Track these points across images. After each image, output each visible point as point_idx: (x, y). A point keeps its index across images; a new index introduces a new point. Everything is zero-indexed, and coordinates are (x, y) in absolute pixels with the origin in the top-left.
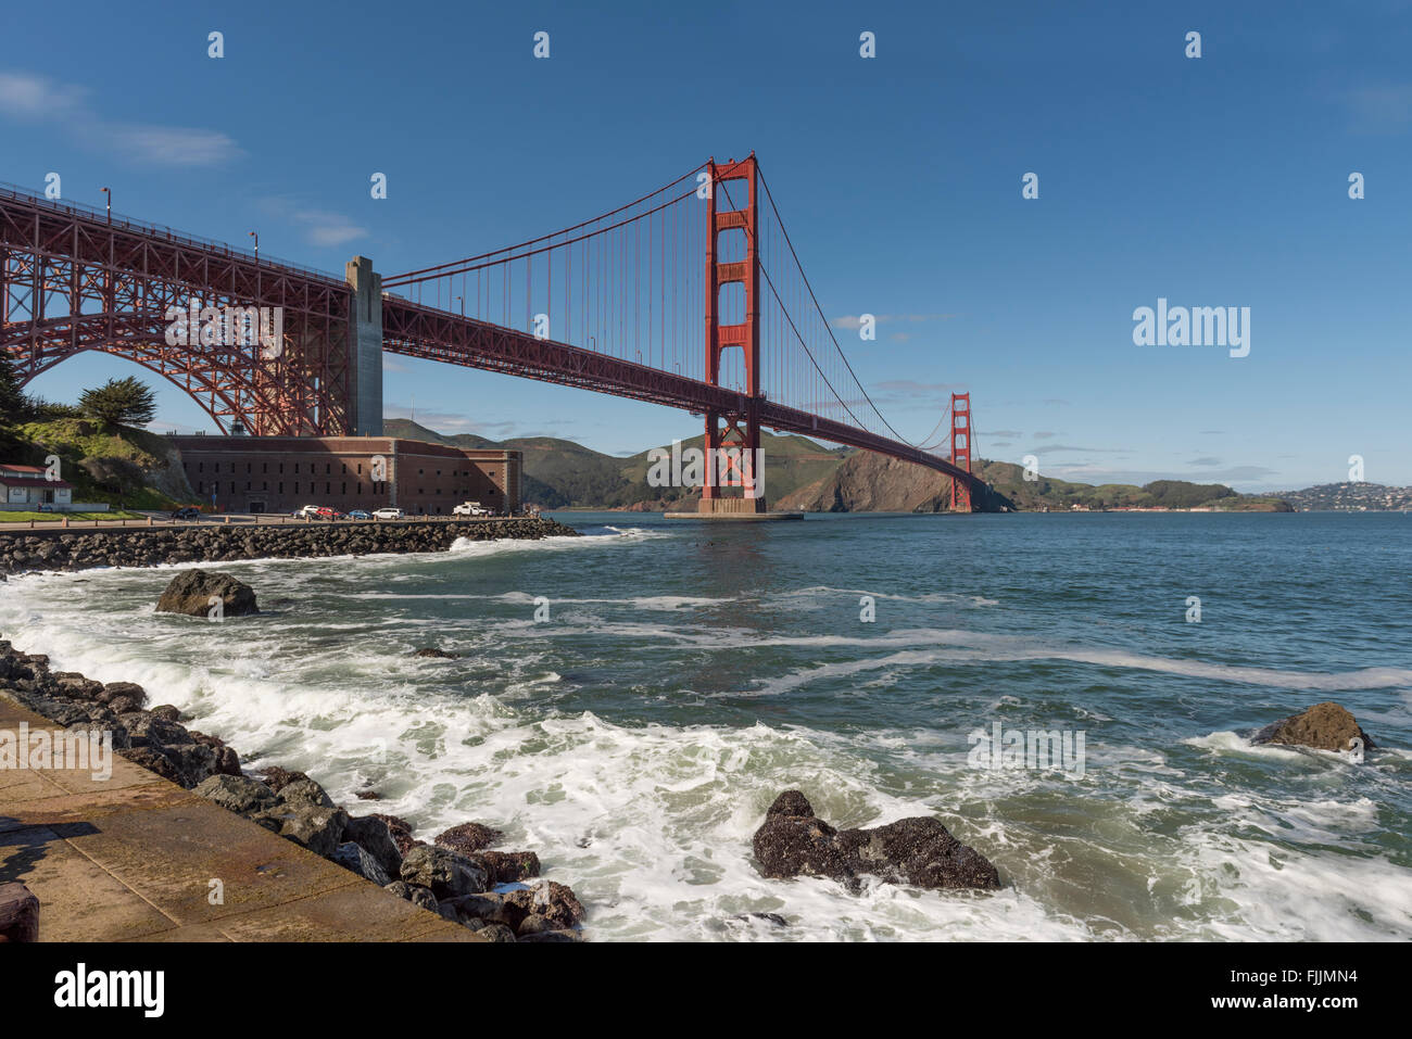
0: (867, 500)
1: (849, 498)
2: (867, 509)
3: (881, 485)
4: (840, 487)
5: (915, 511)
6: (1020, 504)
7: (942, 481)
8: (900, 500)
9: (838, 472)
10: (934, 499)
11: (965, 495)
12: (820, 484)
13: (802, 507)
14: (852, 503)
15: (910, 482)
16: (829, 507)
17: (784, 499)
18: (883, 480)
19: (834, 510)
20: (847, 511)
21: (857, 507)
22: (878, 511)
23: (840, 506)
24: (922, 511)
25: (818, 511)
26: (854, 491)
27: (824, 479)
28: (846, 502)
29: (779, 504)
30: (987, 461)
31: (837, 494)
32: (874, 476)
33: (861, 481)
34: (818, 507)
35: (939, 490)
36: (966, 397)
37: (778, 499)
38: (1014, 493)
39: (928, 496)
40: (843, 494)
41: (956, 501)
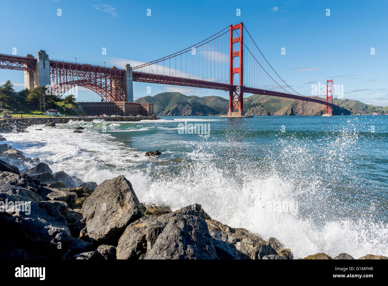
0: (301, 112)
1: (295, 111)
2: (301, 114)
3: (306, 108)
4: (293, 108)
5: (315, 115)
6: (353, 112)
7: (324, 106)
8: (311, 112)
9: (293, 104)
10: (321, 111)
11: (330, 110)
12: (287, 107)
13: (281, 114)
14: (296, 113)
15: (314, 107)
16: (289, 114)
17: (277, 112)
18: (306, 106)
19: (291, 115)
20: (295, 115)
21: (298, 114)
22: (304, 115)
23: (293, 114)
24: (317, 115)
25: (286, 115)
26: (297, 109)
27: (288, 106)
28: (295, 112)
29: (275, 114)
30: (347, 99)
31: (292, 110)
32: (303, 105)
33: (300, 106)
34: (286, 114)
35: (323, 109)
36: (332, 81)
37: (275, 112)
38: (351, 109)
39: (319, 110)
40: (294, 110)
41: (327, 112)
